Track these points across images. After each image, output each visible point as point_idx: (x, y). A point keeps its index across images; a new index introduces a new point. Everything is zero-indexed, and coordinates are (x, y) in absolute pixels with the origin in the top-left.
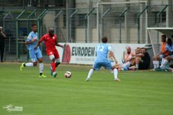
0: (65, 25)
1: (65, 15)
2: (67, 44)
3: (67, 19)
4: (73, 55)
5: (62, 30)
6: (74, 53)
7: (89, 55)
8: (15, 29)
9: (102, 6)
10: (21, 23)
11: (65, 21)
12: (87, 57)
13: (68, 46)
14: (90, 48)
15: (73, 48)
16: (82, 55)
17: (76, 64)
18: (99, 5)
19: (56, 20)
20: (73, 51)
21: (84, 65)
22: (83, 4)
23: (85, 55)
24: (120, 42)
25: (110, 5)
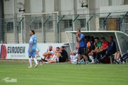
2: (4, 45)
4: (8, 52)
6: (9, 51)
7: (21, 53)
9: (24, 17)
12: (19, 54)
13: (4, 46)
14: (21, 47)
15: (9, 47)
16: (16, 52)
17: (11, 60)
18: (22, 16)
20: (8, 50)
21: (17, 60)
22: (9, 15)
23: (18, 53)
24: (45, 42)
25: (30, 15)
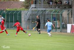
0: (72, 16)
1: (72, 12)
3: (73, 13)
5: (71, 18)
8: (51, 18)
10: (53, 15)
11: (72, 15)
19: (68, 14)
